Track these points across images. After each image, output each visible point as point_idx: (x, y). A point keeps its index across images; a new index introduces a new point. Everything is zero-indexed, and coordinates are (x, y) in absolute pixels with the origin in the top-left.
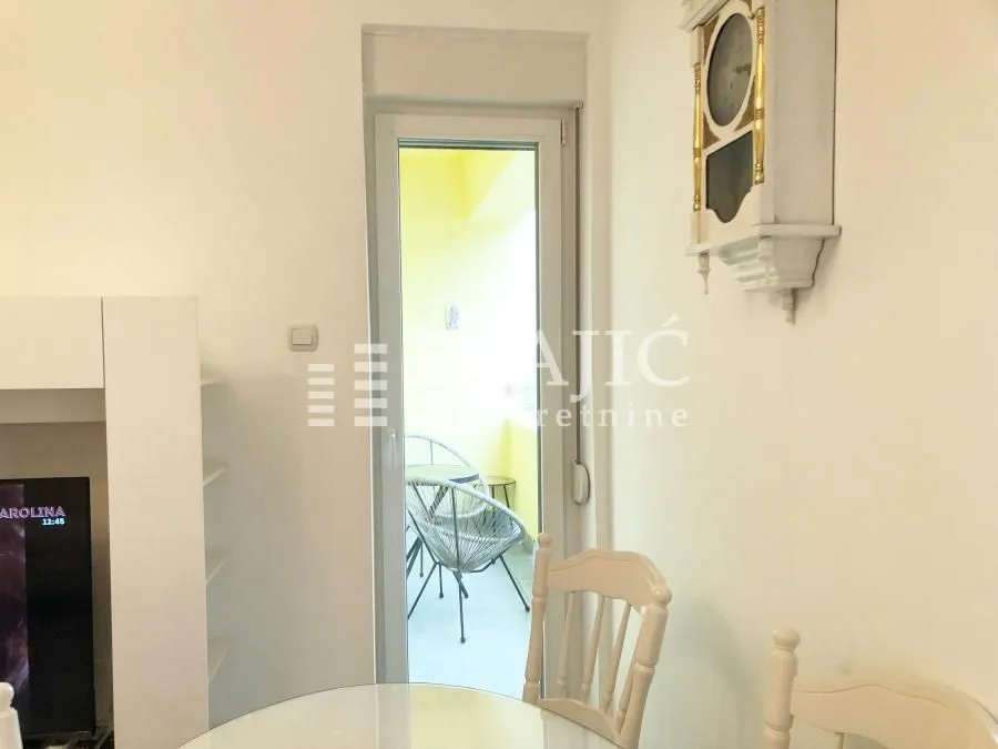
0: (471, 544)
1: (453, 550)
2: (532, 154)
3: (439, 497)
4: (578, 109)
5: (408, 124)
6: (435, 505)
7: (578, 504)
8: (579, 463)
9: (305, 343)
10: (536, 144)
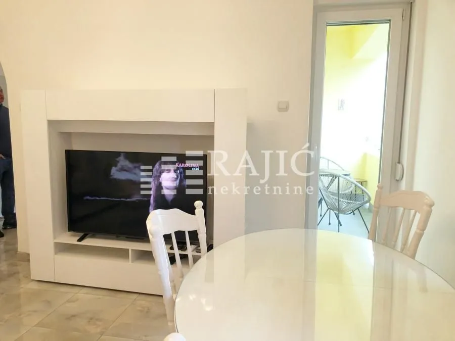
0: (344, 203)
1: (337, 204)
2: (388, 24)
3: (332, 181)
4: (411, 3)
5: (332, 16)
6: (330, 184)
7: (397, 181)
8: (399, 163)
9: (283, 108)
10: (390, 20)
